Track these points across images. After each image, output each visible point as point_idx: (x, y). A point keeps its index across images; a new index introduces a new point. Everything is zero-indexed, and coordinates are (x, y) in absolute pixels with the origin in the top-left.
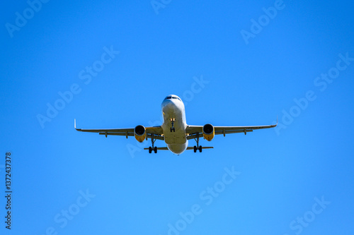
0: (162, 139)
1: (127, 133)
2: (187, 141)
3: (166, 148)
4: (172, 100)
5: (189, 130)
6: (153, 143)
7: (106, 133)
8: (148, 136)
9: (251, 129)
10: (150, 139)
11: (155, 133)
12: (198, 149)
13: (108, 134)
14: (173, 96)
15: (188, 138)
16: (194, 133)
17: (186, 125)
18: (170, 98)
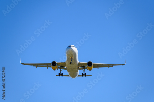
0: (66, 69)
1: (47, 65)
2: (79, 70)
3: (68, 76)
4: (71, 47)
5: (79, 64)
6: (61, 71)
7: (37, 65)
8: (58, 68)
9: (112, 66)
10: (59, 69)
11: (62, 66)
12: (84, 75)
13: (37, 66)
14: (72, 45)
15: (79, 69)
16: (83, 67)
17: (78, 62)
18: (71, 46)
